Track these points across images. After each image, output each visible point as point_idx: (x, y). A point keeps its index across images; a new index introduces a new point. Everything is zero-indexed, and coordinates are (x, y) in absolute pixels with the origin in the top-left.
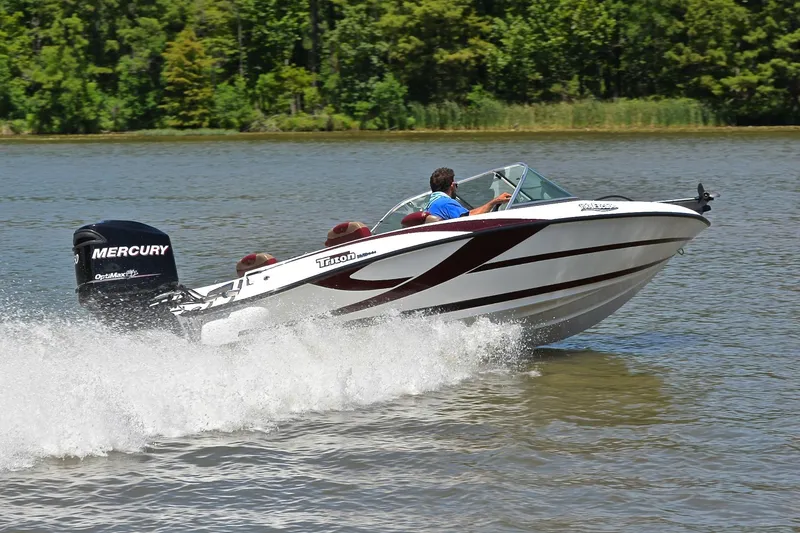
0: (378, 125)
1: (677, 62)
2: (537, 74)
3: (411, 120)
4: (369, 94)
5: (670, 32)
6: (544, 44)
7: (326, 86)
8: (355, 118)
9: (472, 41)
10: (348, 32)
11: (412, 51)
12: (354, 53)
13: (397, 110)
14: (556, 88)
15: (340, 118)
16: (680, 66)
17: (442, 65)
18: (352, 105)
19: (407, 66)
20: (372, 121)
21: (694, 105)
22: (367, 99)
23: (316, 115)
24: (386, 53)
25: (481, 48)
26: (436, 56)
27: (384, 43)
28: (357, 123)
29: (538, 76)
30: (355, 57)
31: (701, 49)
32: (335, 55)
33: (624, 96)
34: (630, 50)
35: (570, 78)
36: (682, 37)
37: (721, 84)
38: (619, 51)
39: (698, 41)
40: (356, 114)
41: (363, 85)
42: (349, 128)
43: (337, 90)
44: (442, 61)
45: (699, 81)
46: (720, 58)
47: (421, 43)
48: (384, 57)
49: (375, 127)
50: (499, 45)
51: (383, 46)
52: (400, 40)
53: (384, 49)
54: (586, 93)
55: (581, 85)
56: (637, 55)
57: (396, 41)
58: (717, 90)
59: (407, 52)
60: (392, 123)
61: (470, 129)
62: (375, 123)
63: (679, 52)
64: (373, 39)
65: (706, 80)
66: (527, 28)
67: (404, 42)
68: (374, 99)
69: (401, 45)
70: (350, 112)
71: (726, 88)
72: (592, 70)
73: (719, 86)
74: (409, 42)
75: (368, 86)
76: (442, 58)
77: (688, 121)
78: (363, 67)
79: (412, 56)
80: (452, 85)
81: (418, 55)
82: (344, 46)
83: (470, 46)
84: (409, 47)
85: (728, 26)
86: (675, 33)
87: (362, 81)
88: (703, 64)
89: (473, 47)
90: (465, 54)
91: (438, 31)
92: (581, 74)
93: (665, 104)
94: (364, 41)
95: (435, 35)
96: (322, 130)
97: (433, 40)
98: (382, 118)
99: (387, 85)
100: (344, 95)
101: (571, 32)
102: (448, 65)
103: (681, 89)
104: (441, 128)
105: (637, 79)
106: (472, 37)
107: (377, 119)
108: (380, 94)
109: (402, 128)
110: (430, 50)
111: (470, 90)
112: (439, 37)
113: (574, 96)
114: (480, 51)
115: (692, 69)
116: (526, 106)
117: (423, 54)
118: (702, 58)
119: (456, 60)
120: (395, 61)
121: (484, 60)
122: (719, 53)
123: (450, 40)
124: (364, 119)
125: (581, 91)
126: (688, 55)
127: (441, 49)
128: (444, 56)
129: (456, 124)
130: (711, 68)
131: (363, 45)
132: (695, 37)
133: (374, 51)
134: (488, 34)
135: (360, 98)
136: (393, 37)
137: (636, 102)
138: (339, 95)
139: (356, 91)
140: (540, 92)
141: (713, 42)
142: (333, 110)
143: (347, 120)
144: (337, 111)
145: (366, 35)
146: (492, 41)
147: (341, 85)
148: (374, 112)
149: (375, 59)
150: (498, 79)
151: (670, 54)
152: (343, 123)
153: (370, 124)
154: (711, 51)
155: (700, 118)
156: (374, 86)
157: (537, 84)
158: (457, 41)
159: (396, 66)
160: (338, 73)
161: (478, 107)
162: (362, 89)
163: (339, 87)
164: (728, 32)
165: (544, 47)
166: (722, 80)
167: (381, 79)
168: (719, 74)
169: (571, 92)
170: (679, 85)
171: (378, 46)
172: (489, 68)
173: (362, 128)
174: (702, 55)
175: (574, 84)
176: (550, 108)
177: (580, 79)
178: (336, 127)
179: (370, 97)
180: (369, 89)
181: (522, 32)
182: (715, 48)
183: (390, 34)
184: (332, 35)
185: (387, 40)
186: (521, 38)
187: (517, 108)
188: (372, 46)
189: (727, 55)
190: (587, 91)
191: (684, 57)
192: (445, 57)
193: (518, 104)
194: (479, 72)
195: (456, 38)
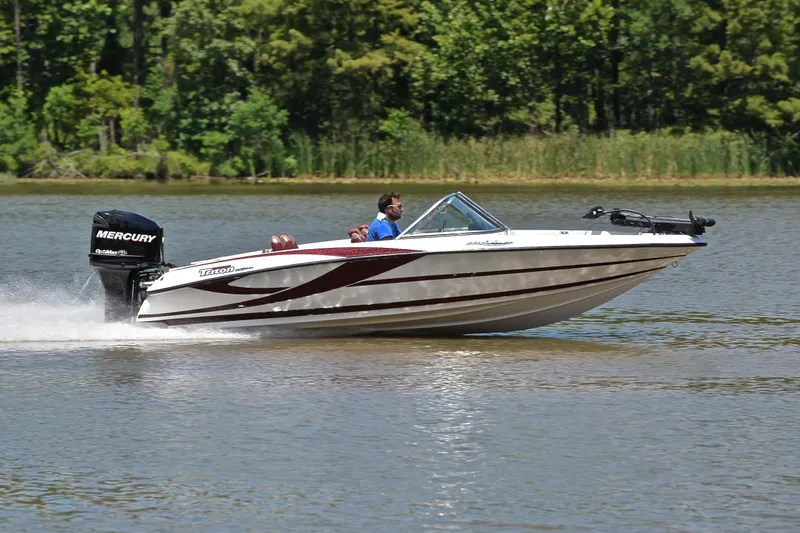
0: (238, 169)
1: (708, 75)
2: (491, 91)
3: (291, 161)
4: (224, 119)
5: (698, 28)
6: (501, 43)
7: (156, 106)
8: (201, 158)
9: (386, 38)
10: (192, 22)
11: (293, 53)
12: (201, 55)
13: (267, 146)
14: (522, 115)
15: (178, 158)
16: (714, 81)
17: (341, 78)
18: (196, 137)
19: (284, 77)
20: (228, 162)
21: (738, 143)
22: (221, 128)
23: (140, 152)
24: (251, 56)
25: (401, 50)
26: (331, 61)
27: (248, 40)
28: (205, 166)
29: (493, 96)
30: (204, 62)
31: (748, 55)
32: (170, 56)
33: (625, 127)
34: (634, 56)
35: (541, 99)
36: (718, 35)
37: (779, 109)
38: (617, 56)
39: (744, 41)
40: (203, 151)
41: (215, 106)
42: (192, 173)
43: (173, 114)
44: (340, 70)
45: (744, 104)
46: (778, 69)
47: (308, 41)
48: (248, 63)
49: (234, 172)
50: (432, 45)
51: (247, 45)
52: (273, 36)
53: (248, 50)
54: (564, 123)
55: (557, 110)
56: (646, 64)
57: (266, 35)
58: (772, 118)
59: (284, 54)
60: (260, 167)
61: (383, 176)
62: (233, 166)
63: (713, 59)
64: (231, 33)
65: (755, 103)
66: (474, 20)
67: (280, 38)
68: (232, 127)
69: (275, 43)
70: (194, 147)
71: (786, 116)
72: (576, 88)
73: (776, 112)
74: (287, 38)
75: (224, 107)
76: (340, 65)
77: (726, 168)
78: (216, 78)
79: (292, 62)
80: (356, 108)
81: (302, 61)
82: (185, 44)
83: (383, 45)
84: (288, 46)
85: (791, 18)
86: (706, 29)
87: (212, 100)
88: (750, 77)
89: (390, 49)
90: (377, 59)
91: (334, 22)
92: (559, 91)
93: (689, 139)
94: (219, 37)
95: (329, 28)
96: (150, 176)
97: (325, 35)
98: (245, 158)
99: (253, 107)
100: (185, 123)
101: (543, 24)
102: (349, 76)
103: (715, 117)
104: (339, 175)
105: (646, 101)
106: (387, 31)
107: (237, 159)
108: (243, 119)
109: (276, 174)
110: (320, 51)
111: (385, 116)
112: (334, 31)
113: (548, 126)
114: (398, 55)
115: (734, 86)
116: (472, 141)
117: (309, 58)
118: (748, 68)
119: (362, 68)
120: (266, 68)
121: (406, 69)
122: (776, 60)
123: (352, 36)
124: (217, 160)
125: (558, 119)
126: (727, 63)
127: (338, 51)
128: (343, 61)
129: (361, 166)
130: (764, 84)
131: (216, 43)
132: (737, 36)
133: (232, 53)
134: (412, 28)
135: (210, 127)
136: (261, 30)
137: (643, 137)
138: (176, 121)
139: (204, 116)
140: (493, 121)
141: (766, 43)
142: (167, 145)
143: (190, 160)
144: (174, 147)
145: (220, 27)
146: (418, 39)
147: (181, 104)
148: (231, 148)
149: (234, 65)
150: (426, 99)
151: (698, 61)
152: (183, 165)
153: (226, 168)
154: (763, 58)
155: (746, 165)
156: (233, 107)
157: (490, 109)
158: (363, 39)
159: (267, 76)
160: (175, 86)
161: (398, 141)
162: (213, 114)
163: (175, 109)
164: (790, 28)
165: (501, 49)
166: (781, 104)
167: (244, 96)
168: (774, 95)
169: (543, 120)
170: (713, 112)
171: (238, 45)
172: (415, 80)
173: (213, 173)
174: (750, 64)
175: (546, 110)
176: (510, 145)
177: (556, 102)
178: (171, 171)
179: (225, 124)
180: (222, 113)
181: (468, 27)
182: (770, 52)
183: (257, 26)
184: (165, 25)
185: (253, 34)
186: (465, 33)
187: (455, 144)
188: (229, 44)
189: (789, 64)
190: (568, 119)
191: (719, 66)
192: (346, 63)
193: (460, 138)
194: (398, 89)
195: (363, 33)
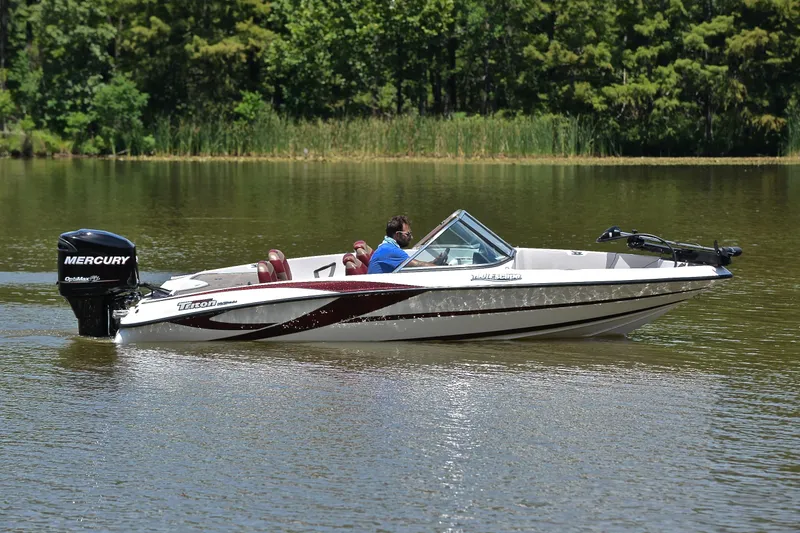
0: (100, 148)
1: (538, 63)
2: (338, 76)
3: (150, 139)
4: (86, 101)
5: (529, 19)
6: (348, 32)
7: (23, 88)
8: (65, 137)
9: (240, 26)
10: (56, 9)
11: (153, 38)
12: (66, 40)
13: (128, 126)
14: (365, 98)
15: (42, 137)
16: (544, 68)
17: (197, 63)
18: (62, 117)
19: (144, 62)
20: (90, 141)
21: (567, 125)
22: (84, 109)
23: (6, 131)
24: (113, 41)
25: (255, 37)
26: (189, 47)
27: (110, 27)
28: (68, 144)
29: (340, 80)
30: (68, 46)
31: (574, 44)
32: (36, 42)
33: (461, 110)
34: (469, 44)
35: (382, 83)
36: (547, 25)
37: (604, 95)
38: (454, 44)
39: (569, 31)
40: (66, 130)
41: (78, 88)
42: (55, 151)
43: (39, 95)
44: (197, 55)
45: (573, 89)
46: (602, 57)
47: (167, 28)
48: (110, 47)
49: (96, 151)
50: (284, 32)
51: (109, 31)
52: (133, 23)
53: (109, 36)
54: (405, 106)
55: (398, 94)
56: (481, 51)
57: (127, 23)
58: (597, 103)
59: (145, 40)
60: (120, 147)
61: (236, 155)
62: (95, 145)
63: (544, 49)
64: (94, 20)
65: (581, 88)
66: (324, 10)
67: (139, 24)
68: (94, 108)
69: (137, 30)
70: (58, 127)
71: (609, 101)
72: (416, 73)
73: (601, 98)
74: (148, 25)
75: (87, 89)
76: (197, 50)
77: (555, 148)
78: (79, 61)
79: (151, 46)
80: (211, 89)
81: (161, 46)
82: (50, 29)
83: (237, 32)
84: (148, 33)
85: (613, 10)
86: (536, 20)
87: (75, 82)
88: (577, 65)
89: (244, 36)
90: (231, 45)
91: (191, 10)
92: (399, 76)
93: (521, 122)
94: (82, 23)
95: (186, 16)
96: (15, 154)
97: (182, 22)
98: (106, 138)
99: (118, 90)
100: (50, 103)
101: (388, 14)
102: (206, 62)
103: (544, 101)
104: (195, 153)
105: (481, 85)
106: (242, 19)
107: (98, 137)
108: (105, 101)
109: (135, 152)
110: (178, 38)
111: (239, 98)
112: (192, 19)
113: (389, 109)
114: (252, 41)
115: (560, 73)
116: (320, 122)
117: (168, 44)
118: (576, 57)
119: (217, 54)
120: (125, 53)
121: (259, 55)
122: (600, 49)
123: (208, 23)
124: (80, 140)
125: (400, 102)
126: (556, 52)
127: (196, 37)
128: (201, 47)
129: (216, 145)
130: (588, 71)
131: (80, 29)
132: (565, 26)
133: (95, 40)
134: (264, 17)
135: (74, 108)
136: (122, 17)
137: (478, 119)
138: (43, 101)
139: (68, 97)
140: (341, 103)
141: (591, 34)
142: (32, 124)
143: (53, 139)
144: (39, 126)
145: (83, 14)
146: (269, 26)
147: (45, 85)
148: (93, 128)
149: (96, 50)
150: (276, 82)
151: (530, 50)
152: (47, 144)
153: (89, 146)
154: (590, 47)
155: (572, 145)
156: (95, 89)
157: (337, 92)
158: (218, 26)
159: (128, 60)
160: (41, 69)
161: (251, 122)
162: (76, 95)
163: (41, 90)
164: (612, 20)
165: (348, 37)
166: (605, 89)
167: (106, 79)
168: (600, 80)
169: (384, 103)
170: (543, 96)
171: (100, 31)
172: (268, 65)
173: (75, 151)
174: (576, 52)
175: (388, 91)
176: (356, 125)
177: (397, 85)
178: (36, 149)
179: (89, 105)
180: (84, 94)
181: (319, 17)
182: (595, 42)
183: (119, 14)
184: (30, 12)
185: (114, 21)
186: (316, 22)
187: (305, 125)
188: (92, 31)
189: (612, 53)
190: (408, 102)
191: (549, 55)
192: (203, 49)
193: (309, 119)
194: (251, 71)
195: (218, 20)
